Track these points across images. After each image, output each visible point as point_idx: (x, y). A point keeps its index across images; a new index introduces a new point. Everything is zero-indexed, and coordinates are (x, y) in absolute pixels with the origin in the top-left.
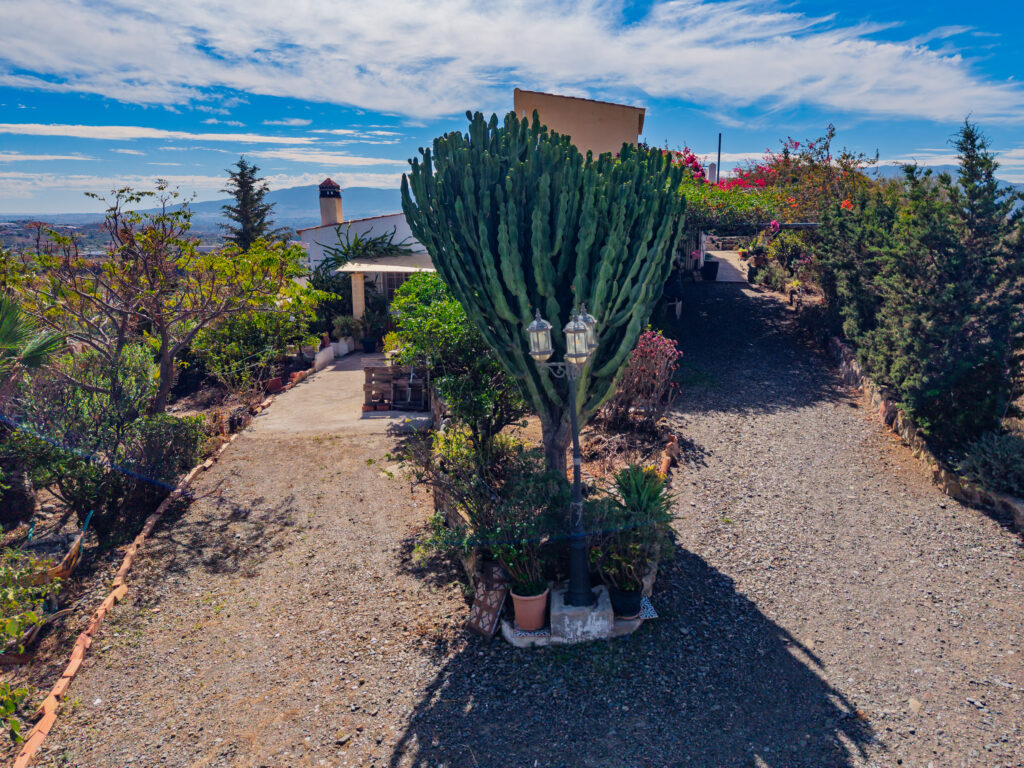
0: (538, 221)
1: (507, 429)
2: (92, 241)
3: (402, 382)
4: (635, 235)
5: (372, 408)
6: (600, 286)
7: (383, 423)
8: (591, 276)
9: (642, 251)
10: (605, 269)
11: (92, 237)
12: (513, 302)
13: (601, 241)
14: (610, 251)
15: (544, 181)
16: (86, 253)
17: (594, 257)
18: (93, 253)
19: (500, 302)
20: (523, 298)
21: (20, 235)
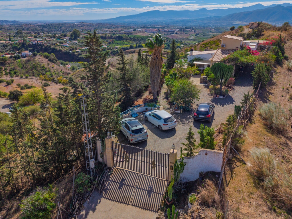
0: (221, 71)
1: (217, 86)
2: (98, 28)
3: (204, 80)
4: (228, 72)
5: (201, 83)
6: (225, 76)
7: (202, 85)
8: (225, 75)
9: (229, 74)
10: (226, 75)
11: (98, 27)
12: (219, 77)
13: (226, 73)
14: (226, 74)
15: (222, 69)
16: (98, 32)
17: (225, 74)
18: (100, 32)
19: (218, 77)
20: (219, 76)
21: (82, 27)
